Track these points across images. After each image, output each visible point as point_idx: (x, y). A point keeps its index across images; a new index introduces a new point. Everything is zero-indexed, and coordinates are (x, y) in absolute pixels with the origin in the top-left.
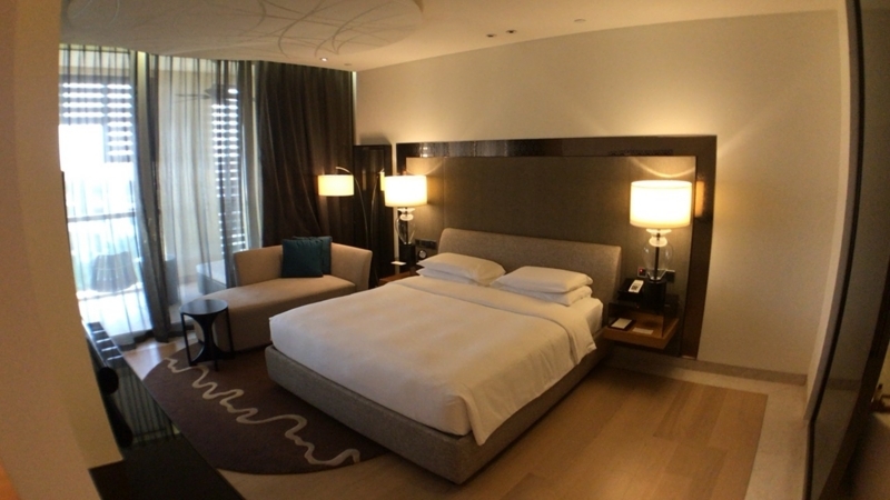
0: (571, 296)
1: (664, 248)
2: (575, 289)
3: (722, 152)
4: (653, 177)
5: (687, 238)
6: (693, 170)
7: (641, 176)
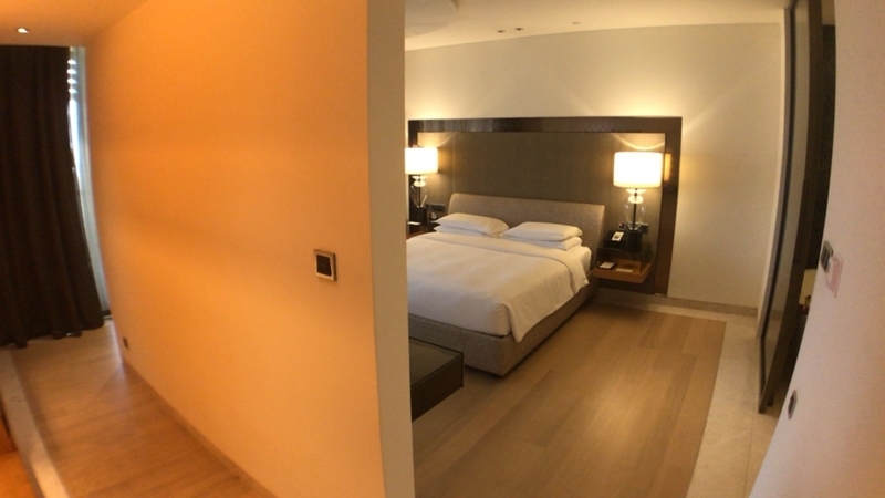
0: (568, 243)
1: (640, 205)
2: (570, 238)
3: (686, 130)
4: (631, 150)
5: (657, 197)
6: (663, 144)
7: (621, 148)
